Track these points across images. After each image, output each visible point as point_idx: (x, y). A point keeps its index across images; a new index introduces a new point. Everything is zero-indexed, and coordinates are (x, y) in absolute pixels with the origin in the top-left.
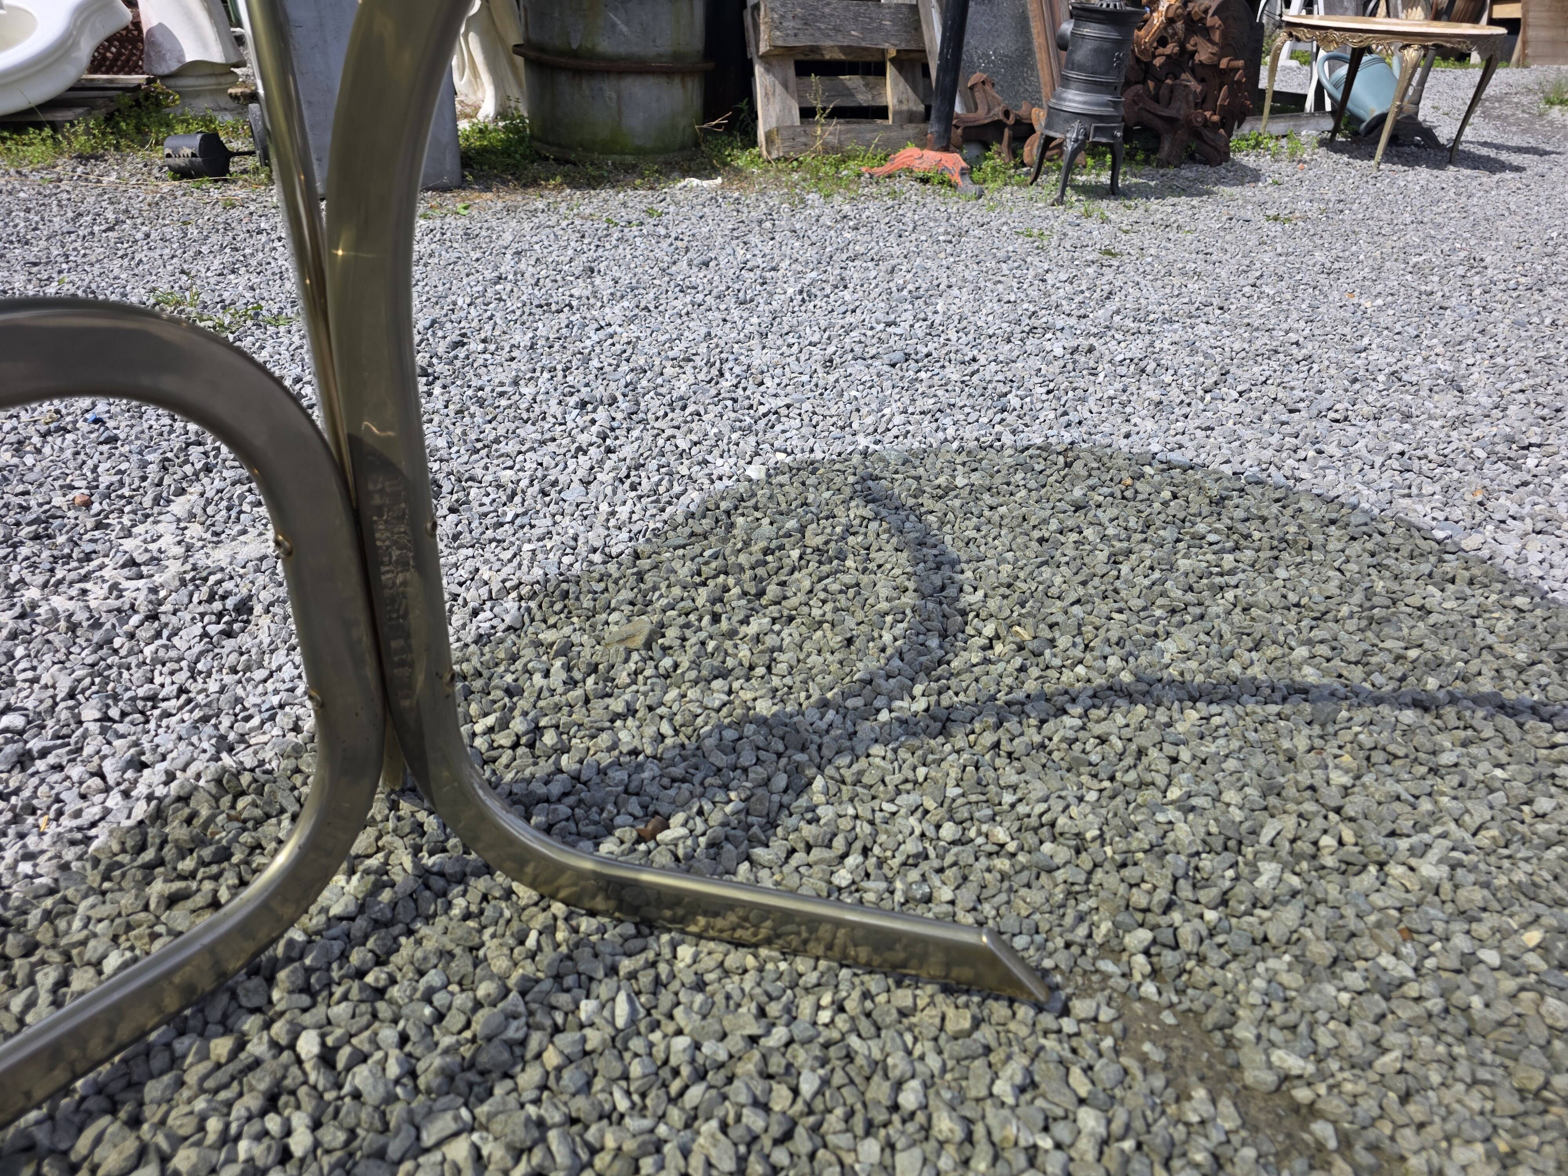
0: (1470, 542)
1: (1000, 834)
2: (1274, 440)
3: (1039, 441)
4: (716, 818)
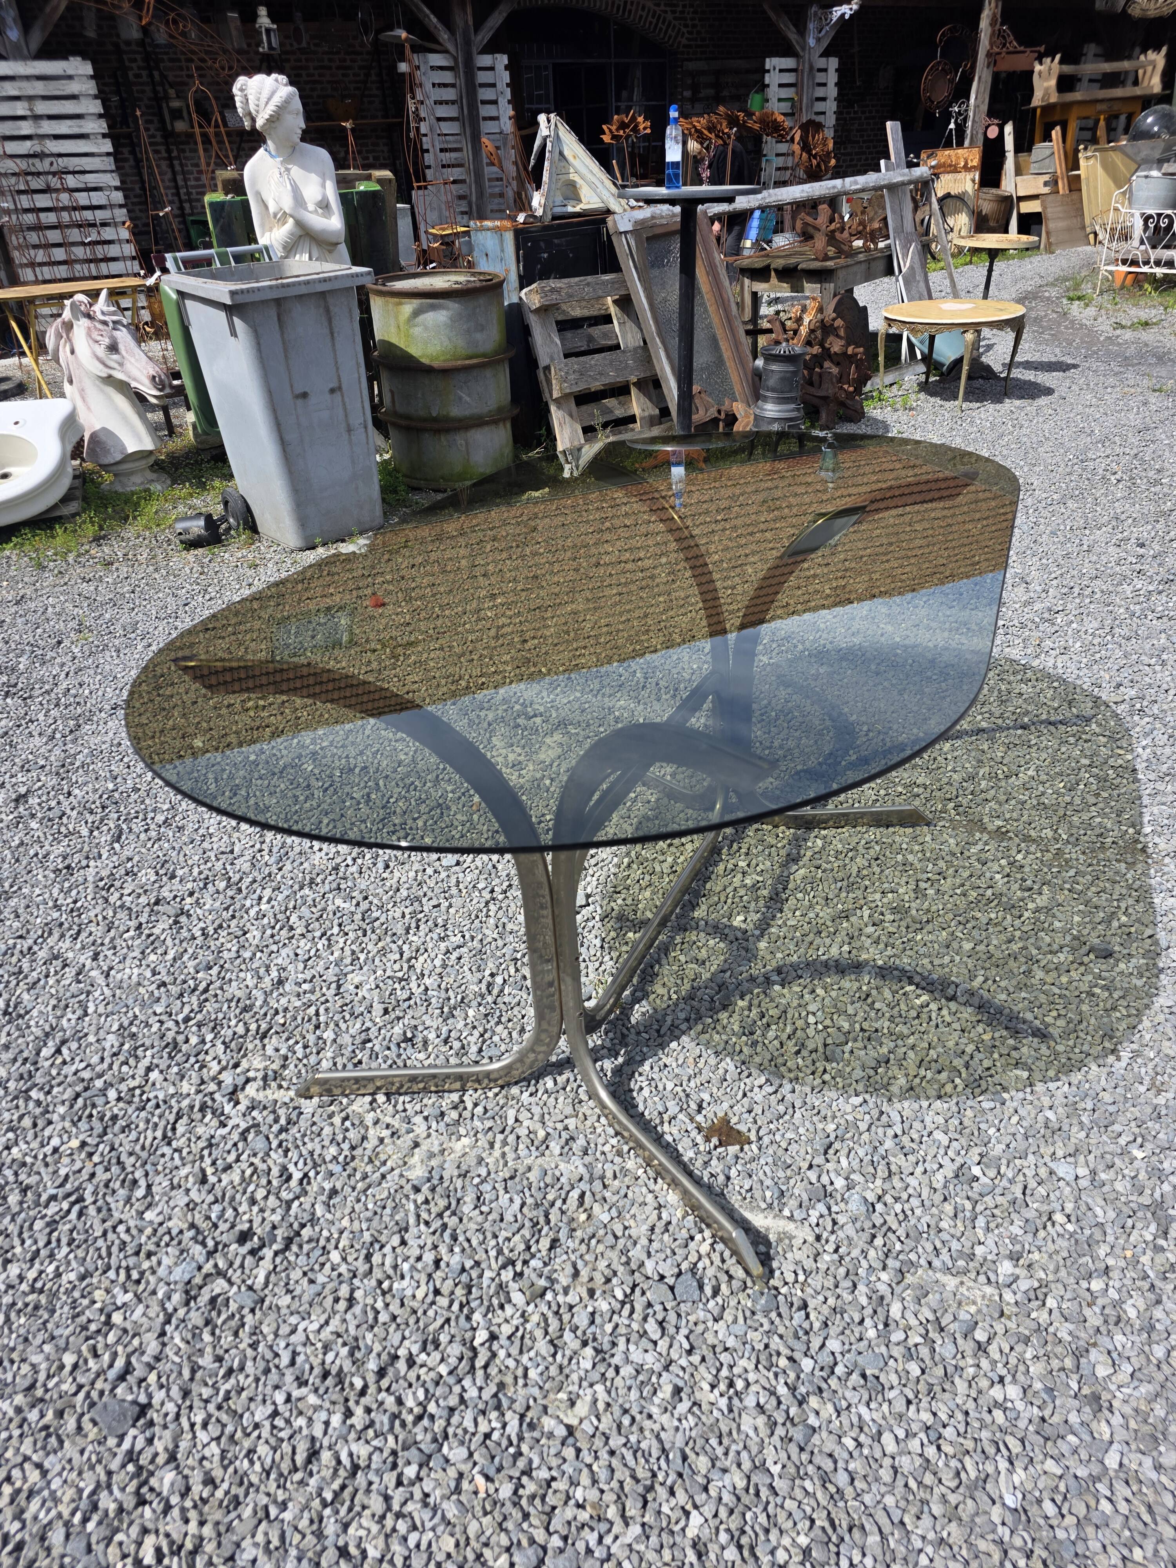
0: (1035, 663)
3: (844, 645)
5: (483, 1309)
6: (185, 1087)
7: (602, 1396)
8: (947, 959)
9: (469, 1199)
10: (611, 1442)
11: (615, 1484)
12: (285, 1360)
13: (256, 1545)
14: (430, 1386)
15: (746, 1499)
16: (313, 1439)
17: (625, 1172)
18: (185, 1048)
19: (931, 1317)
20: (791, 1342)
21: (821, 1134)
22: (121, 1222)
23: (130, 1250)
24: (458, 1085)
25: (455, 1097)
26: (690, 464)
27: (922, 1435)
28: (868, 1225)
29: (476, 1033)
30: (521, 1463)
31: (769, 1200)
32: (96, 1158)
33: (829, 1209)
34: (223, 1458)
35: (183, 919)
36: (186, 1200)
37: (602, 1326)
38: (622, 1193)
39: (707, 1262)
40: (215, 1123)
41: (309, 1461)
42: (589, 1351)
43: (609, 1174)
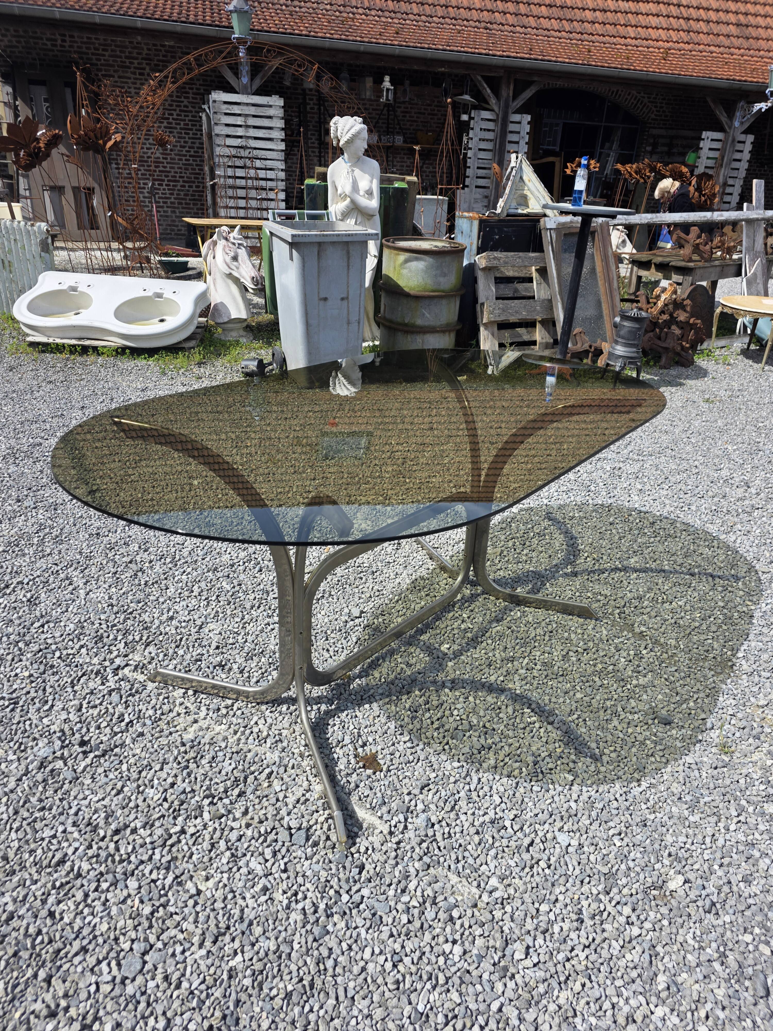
0: (722, 537)
1: (589, 594)
2: (676, 504)
3: (600, 502)
4: (527, 588)
5: (185, 816)
6: (95, 661)
7: (225, 880)
8: (561, 700)
9: (208, 757)
10: (216, 904)
11: (206, 926)
12: (72, 811)
13: (11, 896)
14: (137, 847)
15: (271, 956)
16: (66, 854)
17: (299, 766)
18: (105, 640)
19: (431, 894)
20: (343, 883)
21: (425, 777)
22: (30, 719)
23: (26, 734)
24: (234, 696)
25: (229, 702)
26: (561, 378)
27: (389, 956)
28: (423, 833)
29: (260, 672)
30: (163, 900)
31: (373, 805)
32: (33, 685)
33: (406, 820)
34: (18, 849)
35: (140, 574)
36: (66, 717)
37: (242, 844)
38: (293, 777)
39: (319, 826)
40: (99, 682)
41: (58, 864)
42: (228, 854)
43: (290, 765)
